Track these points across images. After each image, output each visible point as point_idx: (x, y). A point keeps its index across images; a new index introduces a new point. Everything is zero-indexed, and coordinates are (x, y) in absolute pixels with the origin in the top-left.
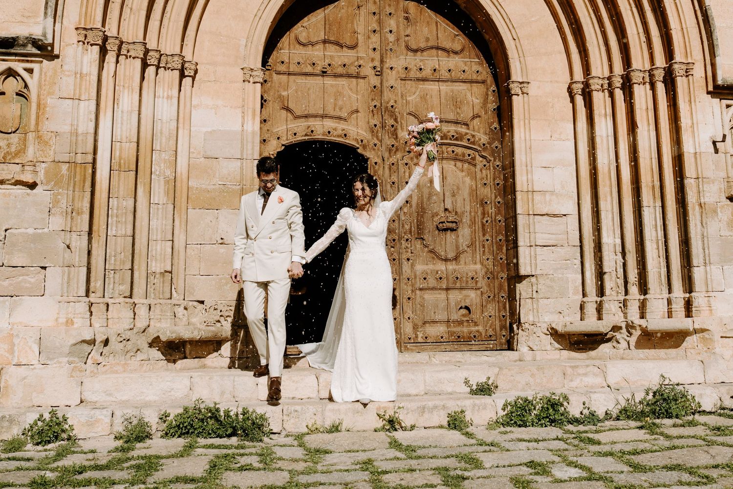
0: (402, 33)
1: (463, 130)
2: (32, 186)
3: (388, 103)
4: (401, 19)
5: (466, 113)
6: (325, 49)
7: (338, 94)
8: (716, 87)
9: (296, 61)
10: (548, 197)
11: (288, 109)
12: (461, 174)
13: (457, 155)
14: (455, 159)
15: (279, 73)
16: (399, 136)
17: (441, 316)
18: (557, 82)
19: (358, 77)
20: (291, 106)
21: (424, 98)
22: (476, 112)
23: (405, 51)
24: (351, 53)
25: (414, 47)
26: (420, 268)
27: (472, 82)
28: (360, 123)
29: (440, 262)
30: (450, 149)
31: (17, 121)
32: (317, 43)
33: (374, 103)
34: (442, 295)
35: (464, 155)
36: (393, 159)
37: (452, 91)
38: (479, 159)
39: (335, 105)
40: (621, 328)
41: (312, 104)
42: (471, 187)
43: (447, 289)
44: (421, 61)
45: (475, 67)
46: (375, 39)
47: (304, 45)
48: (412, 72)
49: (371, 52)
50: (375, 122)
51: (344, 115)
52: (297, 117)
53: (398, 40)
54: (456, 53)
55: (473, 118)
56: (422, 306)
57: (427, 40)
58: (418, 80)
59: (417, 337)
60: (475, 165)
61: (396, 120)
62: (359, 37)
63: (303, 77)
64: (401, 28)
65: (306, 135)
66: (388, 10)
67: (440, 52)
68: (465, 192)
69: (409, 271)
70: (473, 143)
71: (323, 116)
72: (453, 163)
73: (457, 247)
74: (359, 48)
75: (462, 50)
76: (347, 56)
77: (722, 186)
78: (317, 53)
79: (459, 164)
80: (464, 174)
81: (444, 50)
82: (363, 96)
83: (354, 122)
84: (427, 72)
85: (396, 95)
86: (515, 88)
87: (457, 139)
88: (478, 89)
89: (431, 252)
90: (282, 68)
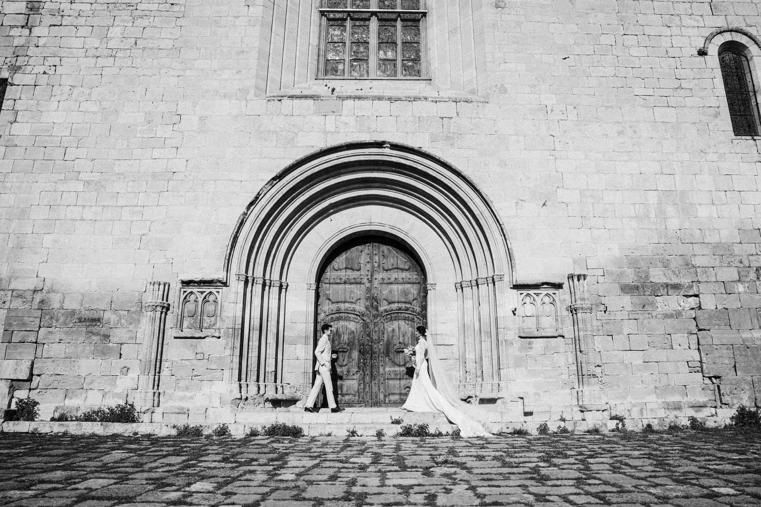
0: (381, 262)
1: (409, 306)
2: (219, 338)
3: (374, 295)
4: (381, 256)
5: (411, 298)
6: (346, 271)
7: (352, 292)
8: (513, 285)
9: (333, 278)
10: (444, 336)
11: (329, 299)
12: (407, 326)
13: (405, 317)
14: (405, 320)
15: (325, 283)
16: (379, 310)
17: (398, 391)
18: (449, 283)
19: (360, 283)
20: (331, 298)
21: (390, 292)
22: (415, 297)
23: (382, 271)
24: (358, 273)
25: (387, 269)
26: (387, 369)
27: (413, 283)
28: (361, 305)
29: (397, 367)
30: (402, 315)
31: (214, 312)
32: (342, 269)
33: (368, 295)
34: (397, 382)
35: (409, 317)
36: (375, 321)
37: (404, 288)
38: (416, 319)
39: (350, 297)
40: (472, 397)
41: (340, 296)
42: (412, 332)
43: (400, 379)
44: (390, 275)
45: (415, 277)
46: (369, 266)
47: (337, 270)
48: (385, 280)
49: (366, 272)
50: (368, 303)
51: (354, 301)
52: (333, 303)
53: (379, 266)
54: (406, 270)
55: (414, 300)
56: (388, 387)
57: (393, 265)
58: (388, 283)
59: (385, 400)
60: (414, 322)
61: (377, 303)
62: (362, 265)
63: (336, 285)
64: (381, 259)
65: (337, 311)
66: (375, 252)
67: (399, 270)
68: (409, 335)
69: (382, 371)
70: (413, 312)
71: (345, 302)
72: (404, 321)
73: (405, 360)
74: (361, 271)
75: (409, 269)
76: (355, 274)
77: (516, 332)
78: (343, 274)
79: (407, 322)
80: (408, 326)
81: (400, 269)
82: (363, 292)
83: (358, 304)
84: (392, 280)
85: (378, 291)
86: (429, 287)
87: (405, 310)
88: (416, 286)
89: (392, 362)
90: (327, 281)
